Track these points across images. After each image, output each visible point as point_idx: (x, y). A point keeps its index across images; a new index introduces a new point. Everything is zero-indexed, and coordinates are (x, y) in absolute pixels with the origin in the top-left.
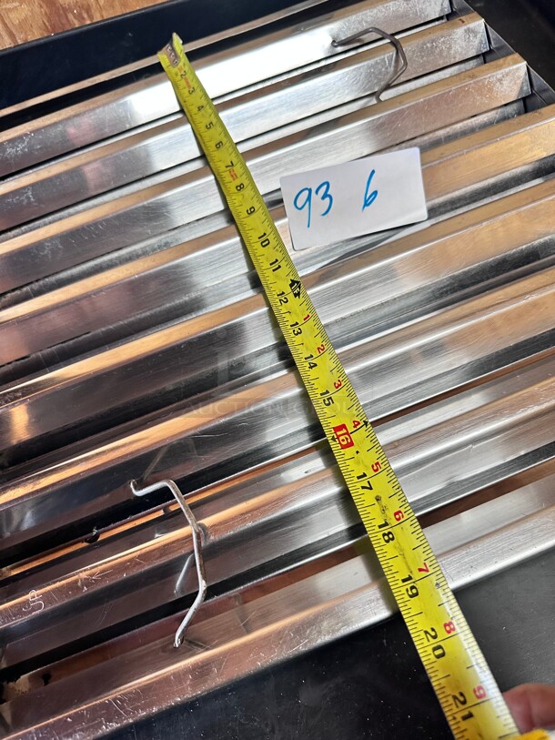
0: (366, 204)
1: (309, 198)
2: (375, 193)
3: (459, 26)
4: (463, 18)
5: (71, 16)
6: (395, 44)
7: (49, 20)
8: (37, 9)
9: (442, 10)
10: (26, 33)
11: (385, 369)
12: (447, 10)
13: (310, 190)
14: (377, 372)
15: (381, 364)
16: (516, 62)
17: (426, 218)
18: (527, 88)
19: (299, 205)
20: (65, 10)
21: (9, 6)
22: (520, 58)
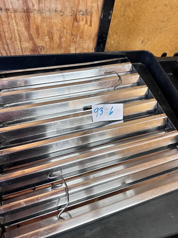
0: (110, 114)
1: (98, 110)
2: (112, 112)
3: (134, 75)
4: (135, 74)
5: (39, 48)
6: (119, 76)
7: (33, 48)
8: (31, 45)
9: (130, 70)
10: (26, 50)
11: (113, 154)
12: (131, 70)
13: (98, 109)
14: (111, 155)
15: (112, 153)
16: (146, 87)
17: (122, 119)
18: (147, 93)
19: (95, 112)
20: (38, 47)
21: (24, 43)
22: (147, 86)
